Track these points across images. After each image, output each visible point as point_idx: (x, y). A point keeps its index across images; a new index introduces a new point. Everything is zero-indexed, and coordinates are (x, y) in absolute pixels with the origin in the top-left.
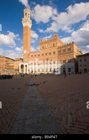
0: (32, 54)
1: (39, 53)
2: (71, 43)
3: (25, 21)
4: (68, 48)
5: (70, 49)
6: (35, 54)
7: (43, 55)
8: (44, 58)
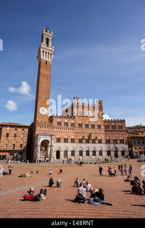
0: (59, 120)
1: (73, 122)
4: (119, 125)
5: (121, 127)
6: (66, 121)
7: (80, 125)
8: (83, 131)
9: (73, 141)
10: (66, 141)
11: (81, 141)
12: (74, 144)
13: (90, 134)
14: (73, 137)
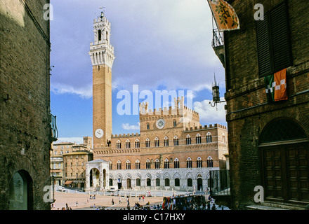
0: (119, 141)
1: (137, 140)
2: (213, 125)
3: (98, 52)
4: (207, 134)
5: (209, 139)
6: (128, 141)
7: (148, 144)
8: (152, 152)
9: (138, 166)
10: (129, 167)
11: (148, 166)
12: (139, 170)
13: (161, 155)
14: (138, 161)
